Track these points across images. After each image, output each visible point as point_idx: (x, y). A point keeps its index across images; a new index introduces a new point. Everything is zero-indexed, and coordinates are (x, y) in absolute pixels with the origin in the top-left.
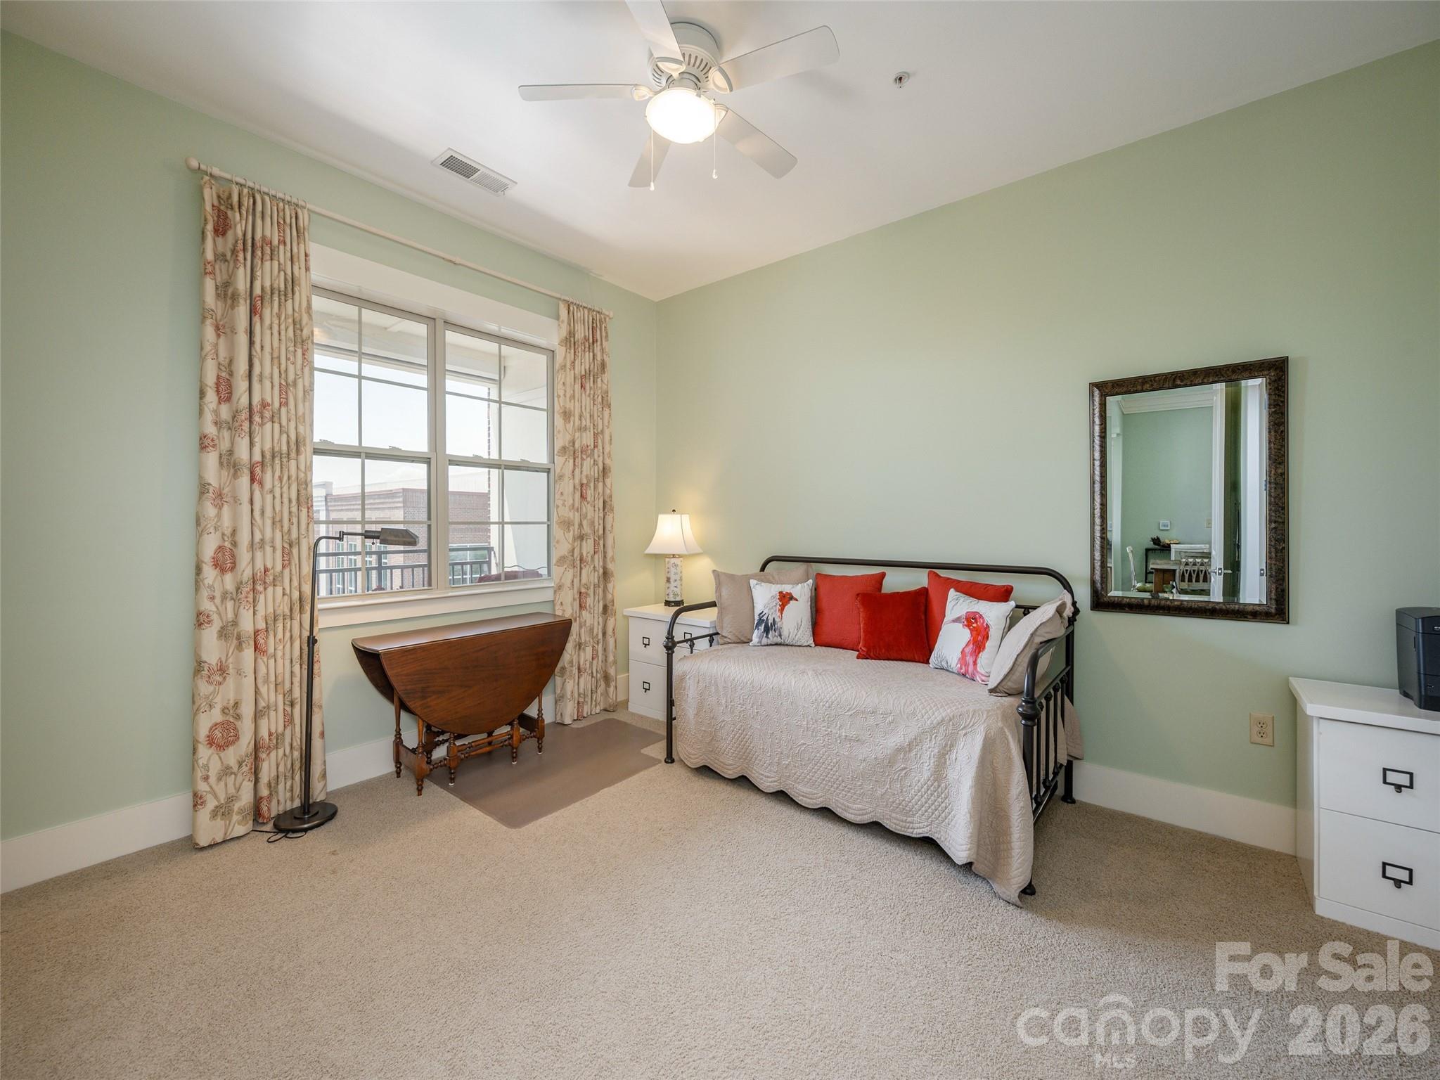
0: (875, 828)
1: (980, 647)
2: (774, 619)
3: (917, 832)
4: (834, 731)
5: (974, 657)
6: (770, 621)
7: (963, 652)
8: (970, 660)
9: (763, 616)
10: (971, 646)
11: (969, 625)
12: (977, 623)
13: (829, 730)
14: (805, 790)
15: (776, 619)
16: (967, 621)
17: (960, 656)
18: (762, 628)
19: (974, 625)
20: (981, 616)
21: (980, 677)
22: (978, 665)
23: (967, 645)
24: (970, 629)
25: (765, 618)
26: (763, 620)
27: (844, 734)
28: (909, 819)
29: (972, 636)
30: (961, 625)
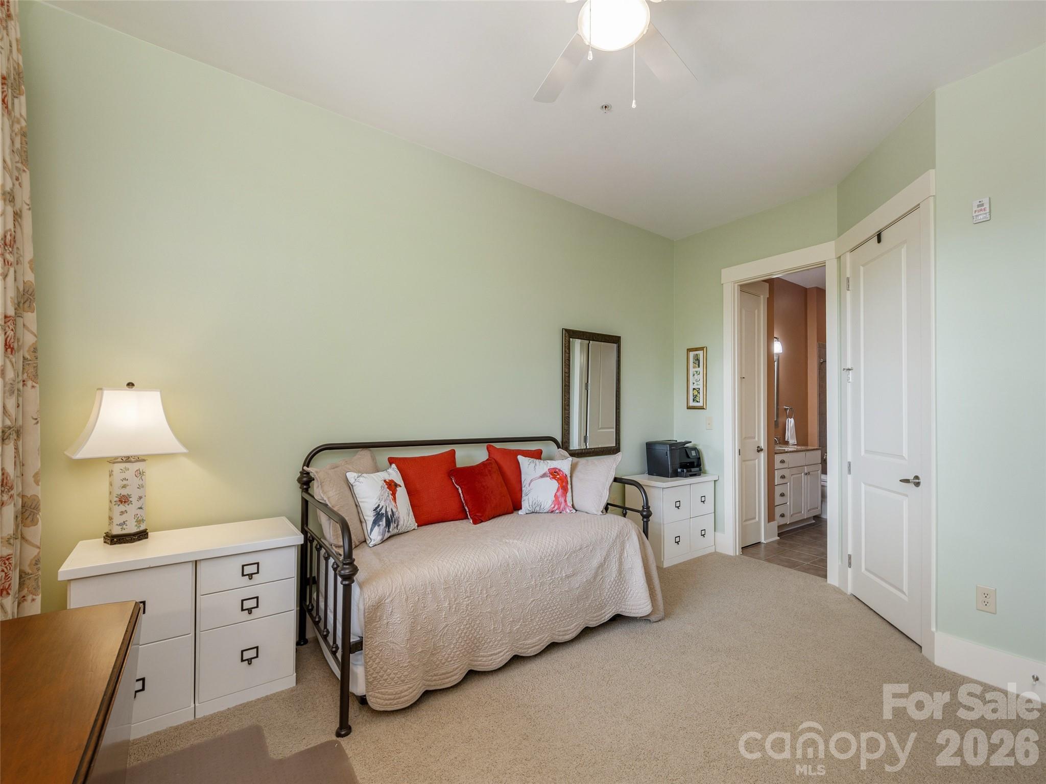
0: (587, 632)
1: (566, 491)
2: (392, 510)
3: (607, 617)
4: (557, 577)
5: (564, 497)
6: (390, 513)
7: (556, 495)
8: (562, 500)
9: (381, 510)
10: (561, 490)
11: (554, 478)
12: (559, 475)
13: (553, 577)
14: (534, 640)
15: (393, 509)
16: (552, 475)
17: (554, 499)
18: (383, 522)
19: (558, 476)
20: (560, 470)
21: (569, 509)
22: (568, 502)
23: (558, 490)
24: (556, 480)
25: (383, 511)
26: (383, 514)
27: (564, 575)
28: (603, 611)
29: (559, 484)
30: (548, 478)
